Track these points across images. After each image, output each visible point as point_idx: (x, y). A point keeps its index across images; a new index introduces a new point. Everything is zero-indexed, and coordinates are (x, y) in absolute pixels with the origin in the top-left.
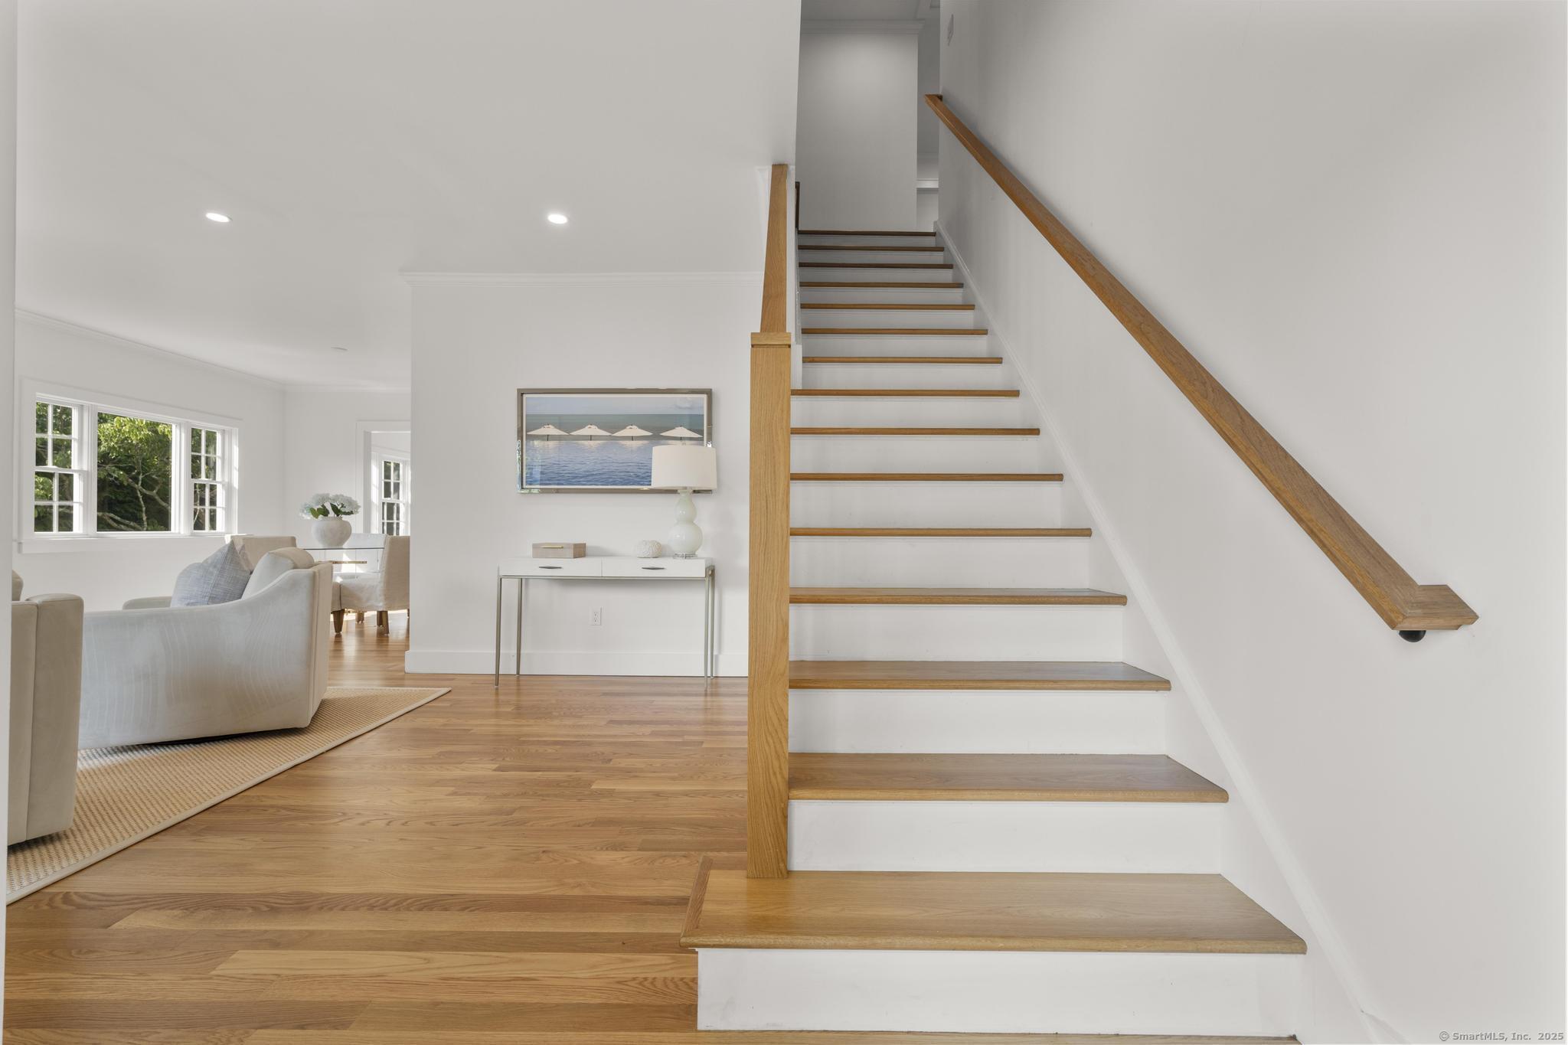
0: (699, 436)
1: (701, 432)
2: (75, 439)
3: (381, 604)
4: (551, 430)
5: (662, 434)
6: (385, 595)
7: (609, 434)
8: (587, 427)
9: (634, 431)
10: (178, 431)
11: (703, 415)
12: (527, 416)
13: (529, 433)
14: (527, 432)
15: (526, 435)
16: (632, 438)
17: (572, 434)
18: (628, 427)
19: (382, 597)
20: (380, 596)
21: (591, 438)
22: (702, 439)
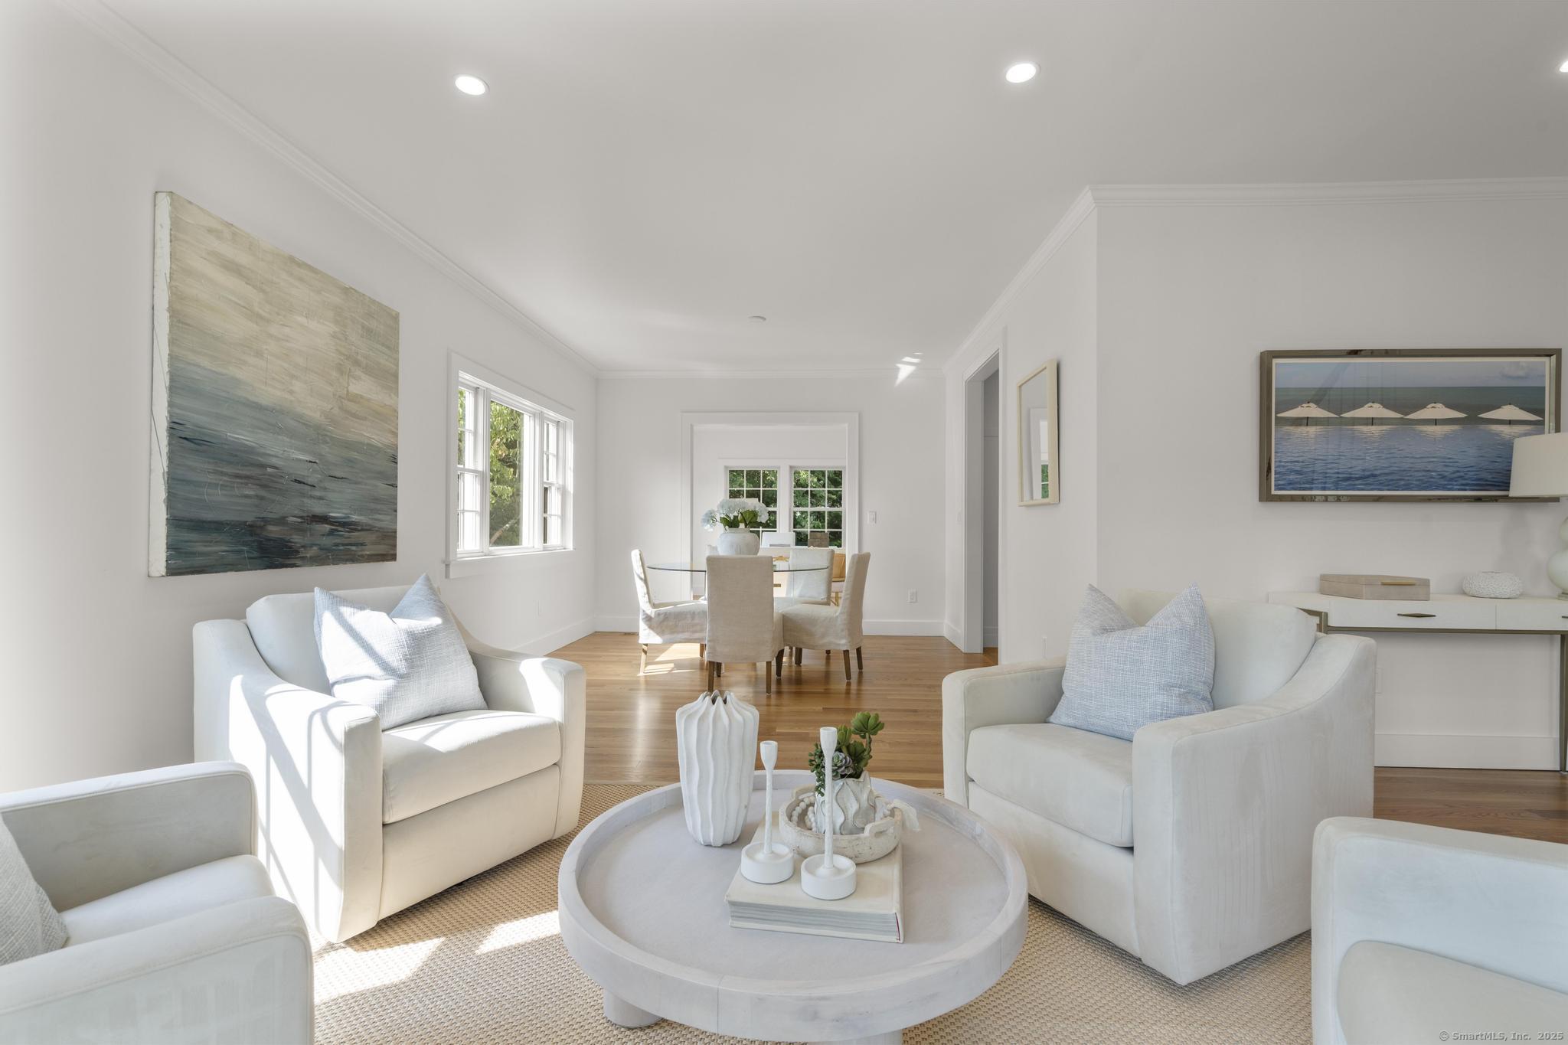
0: (1541, 419)
1: (1540, 412)
2: (470, 431)
3: (843, 641)
4: (1313, 411)
5: (1480, 416)
6: (849, 630)
7: (1399, 416)
8: (1366, 406)
9: (1439, 411)
10: (532, 422)
11: (1544, 388)
12: (1276, 389)
13: (1279, 415)
14: (1276, 414)
15: (1276, 417)
16: (1436, 422)
17: (1345, 415)
18: (1429, 406)
19: (845, 633)
20: (842, 631)
21: (1372, 421)
22: (1542, 423)
